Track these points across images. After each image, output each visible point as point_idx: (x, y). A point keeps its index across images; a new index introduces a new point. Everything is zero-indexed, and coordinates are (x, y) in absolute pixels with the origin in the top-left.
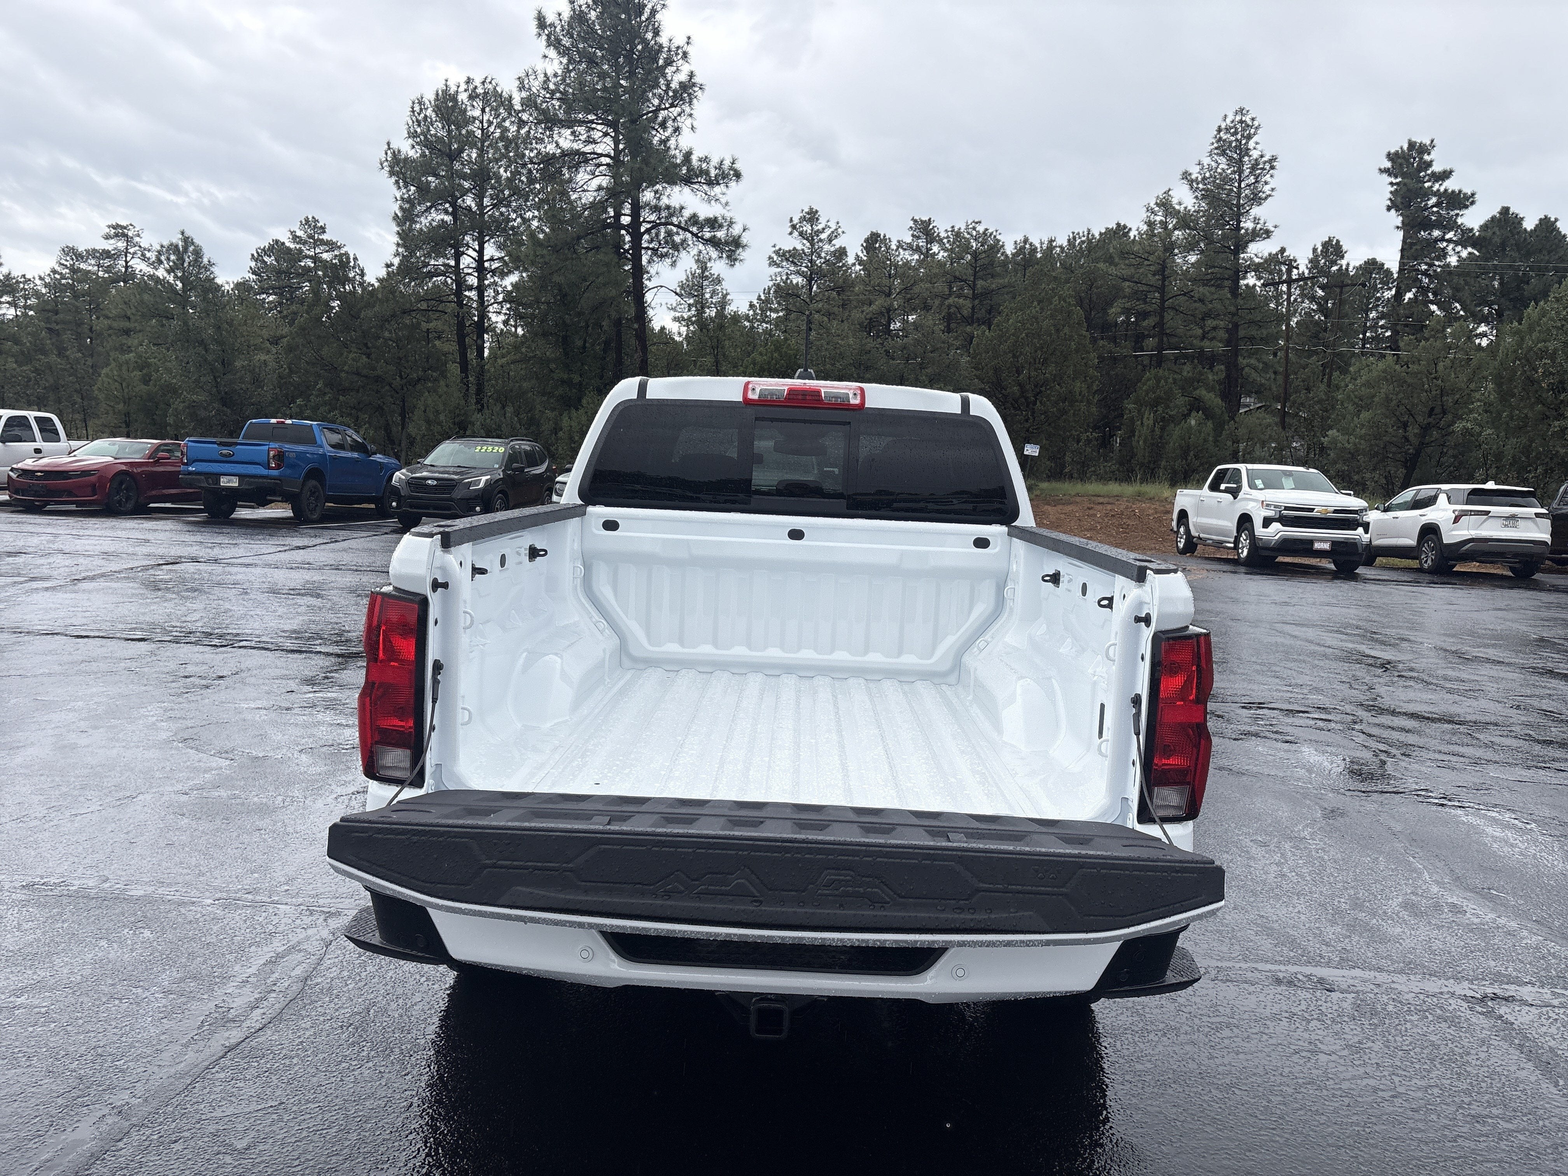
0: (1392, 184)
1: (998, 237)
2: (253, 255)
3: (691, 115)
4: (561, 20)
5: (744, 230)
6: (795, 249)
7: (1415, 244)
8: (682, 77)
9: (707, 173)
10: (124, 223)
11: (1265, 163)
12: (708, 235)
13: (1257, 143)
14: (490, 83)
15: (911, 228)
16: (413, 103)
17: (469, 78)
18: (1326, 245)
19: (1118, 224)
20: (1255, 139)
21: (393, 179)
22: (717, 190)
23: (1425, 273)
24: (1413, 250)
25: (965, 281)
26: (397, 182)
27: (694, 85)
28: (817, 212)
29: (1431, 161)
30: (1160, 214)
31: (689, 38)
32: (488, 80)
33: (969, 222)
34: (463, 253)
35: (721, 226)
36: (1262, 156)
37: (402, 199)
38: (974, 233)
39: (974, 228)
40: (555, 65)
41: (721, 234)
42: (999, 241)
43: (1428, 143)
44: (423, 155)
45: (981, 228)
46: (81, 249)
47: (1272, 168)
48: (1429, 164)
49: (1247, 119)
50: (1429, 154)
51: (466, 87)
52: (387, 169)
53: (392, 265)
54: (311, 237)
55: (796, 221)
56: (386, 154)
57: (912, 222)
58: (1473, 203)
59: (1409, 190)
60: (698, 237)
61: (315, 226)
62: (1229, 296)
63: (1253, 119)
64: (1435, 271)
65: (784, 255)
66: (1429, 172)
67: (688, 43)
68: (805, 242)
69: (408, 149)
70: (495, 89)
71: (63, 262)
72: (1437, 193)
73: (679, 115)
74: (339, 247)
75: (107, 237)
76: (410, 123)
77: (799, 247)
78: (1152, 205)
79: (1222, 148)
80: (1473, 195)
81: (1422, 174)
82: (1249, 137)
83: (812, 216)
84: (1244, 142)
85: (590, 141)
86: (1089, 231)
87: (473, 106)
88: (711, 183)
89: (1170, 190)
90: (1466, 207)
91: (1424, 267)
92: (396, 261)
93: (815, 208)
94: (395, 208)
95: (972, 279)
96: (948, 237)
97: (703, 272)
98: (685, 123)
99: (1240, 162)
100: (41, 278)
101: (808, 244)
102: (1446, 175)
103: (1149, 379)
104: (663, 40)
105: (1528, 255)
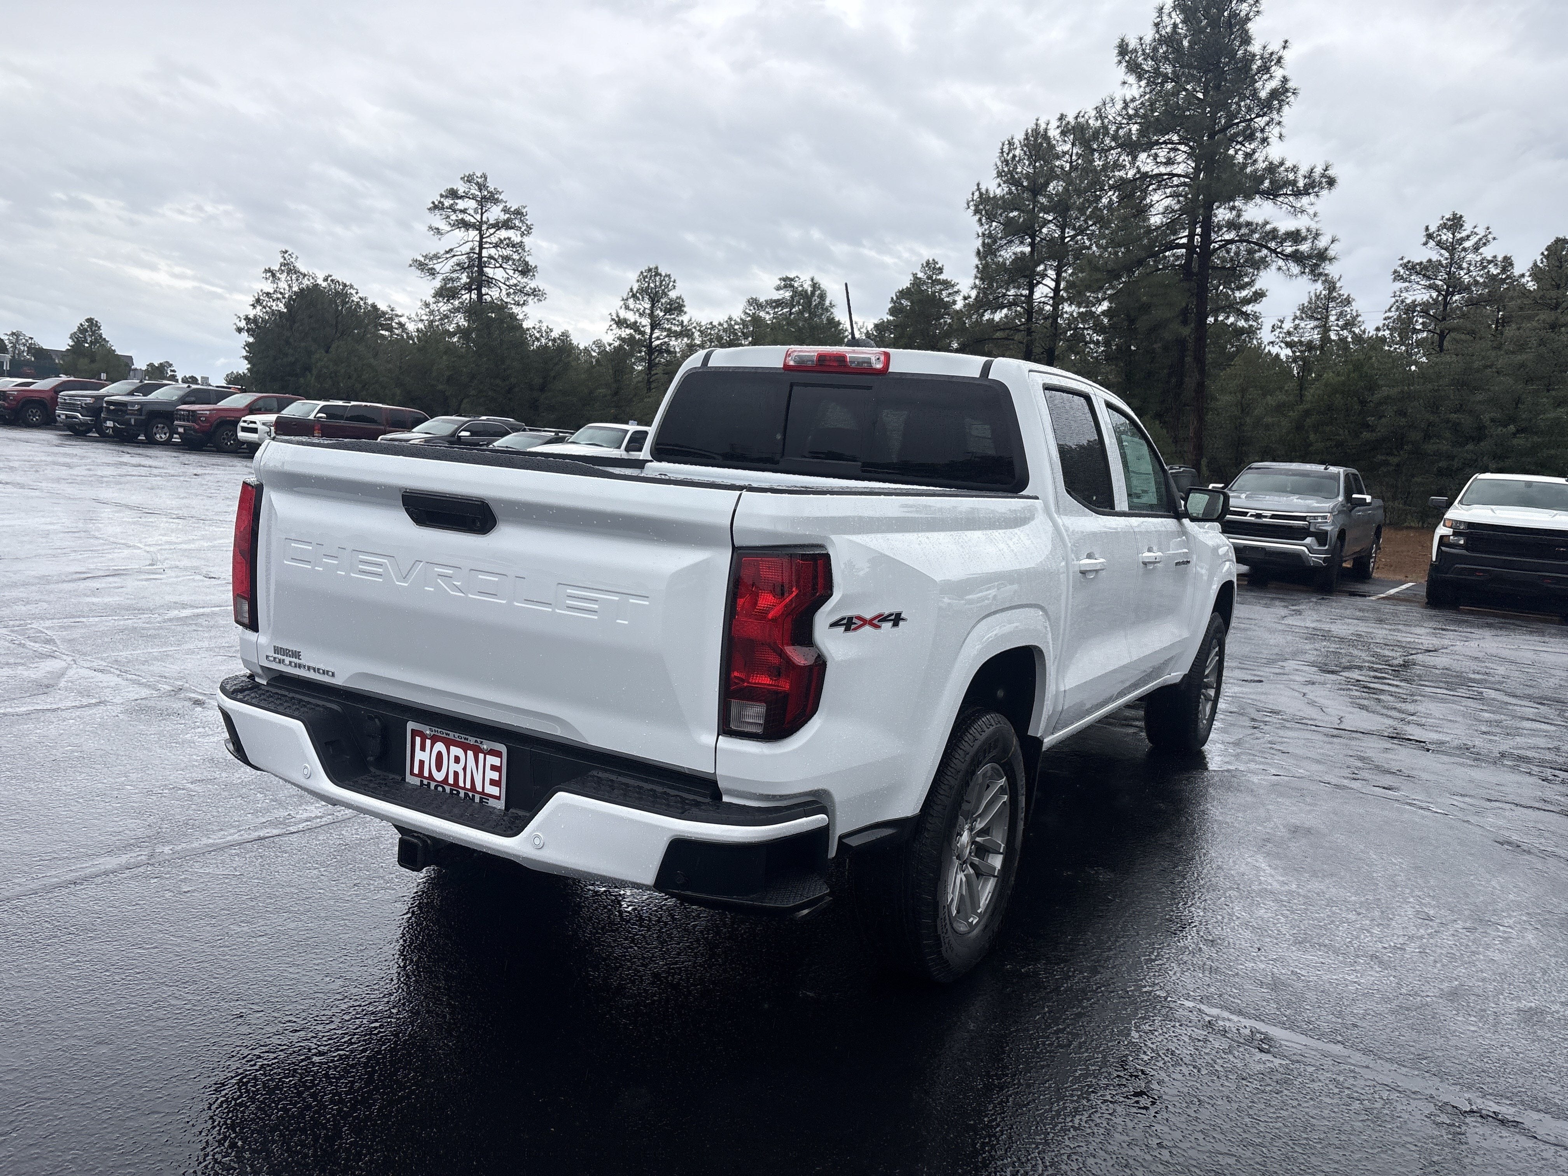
2: (892, 298)
3: (1279, 123)
4: (1142, 45)
5: (1333, 242)
6: (1430, 261)
8: (1274, 84)
9: (1294, 183)
10: (792, 276)
12: (1289, 250)
14: (1083, 117)
16: (1003, 145)
17: (1062, 115)
21: (977, 217)
22: (1305, 200)
26: (980, 220)
27: (1287, 90)
28: (1461, 217)
31: (1286, 42)
32: (1082, 114)
34: (1039, 283)
35: (1305, 239)
37: (984, 235)
40: (1135, 89)
41: (1304, 247)
44: (1010, 192)
46: (762, 300)
51: (1059, 124)
52: (972, 208)
53: (969, 297)
54: (930, 277)
55: (1433, 229)
56: (973, 194)
60: (1277, 253)
61: (934, 268)
65: (1413, 267)
67: (1284, 48)
68: (1443, 252)
69: (996, 188)
70: (1087, 122)
71: (748, 311)
73: (1267, 124)
74: (953, 286)
75: (778, 288)
76: (999, 164)
77: (1435, 257)
83: (1455, 223)
85: (1169, 162)
87: (1065, 141)
88: (1297, 194)
92: (974, 294)
93: (1459, 214)
94: (978, 243)
97: (1330, 293)
98: (1273, 132)
100: (720, 324)
101: (1447, 255)
104: (1255, 48)
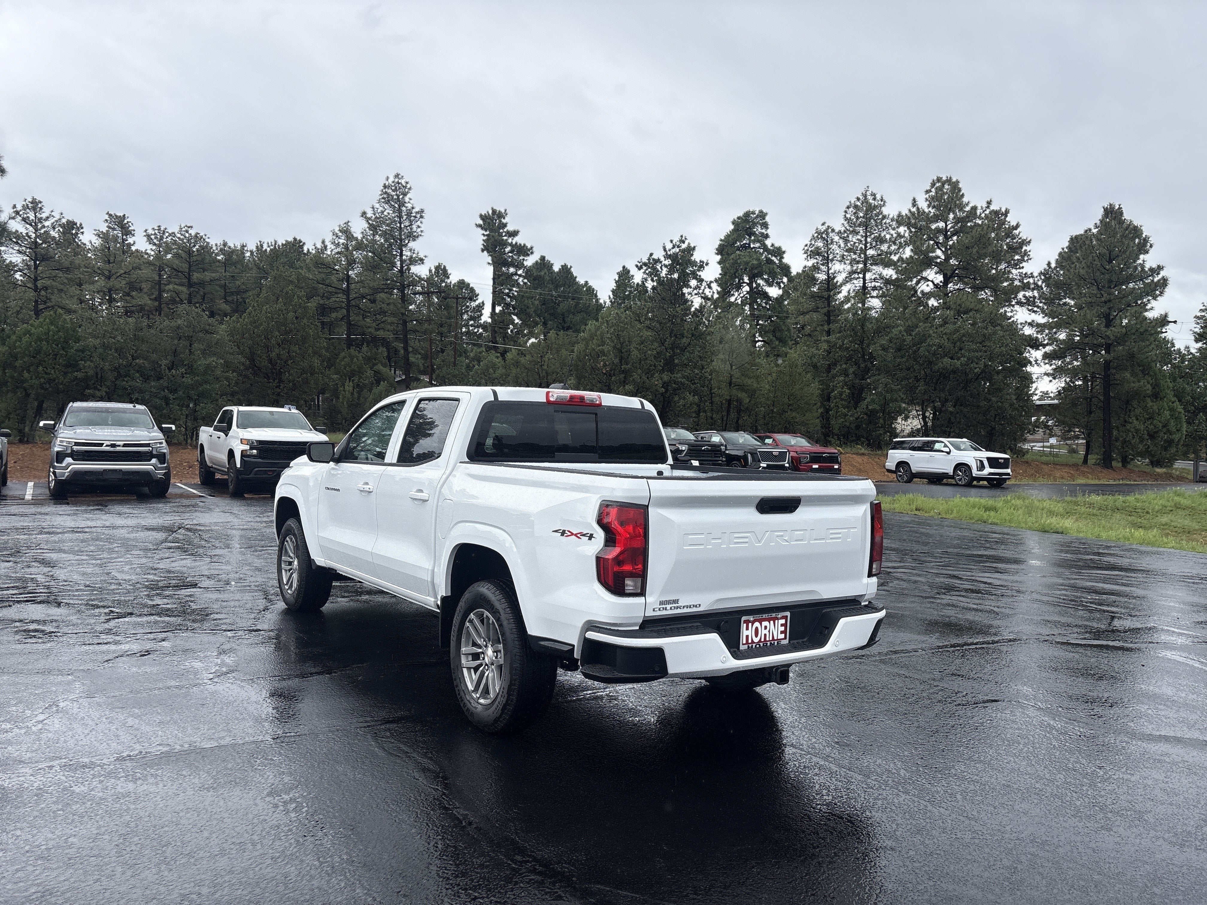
0: (484, 235)
1: (207, 240)
6: (19, 232)
7: (501, 275)
11: (417, 213)
13: (410, 199)
15: (106, 220)
18: (438, 268)
19: (295, 239)
20: (409, 196)
23: (508, 295)
24: (500, 279)
25: (182, 272)
28: (40, 202)
29: (506, 224)
30: (343, 238)
33: (182, 226)
36: (413, 208)
38: (187, 235)
39: (187, 231)
42: (208, 243)
43: (503, 211)
45: (193, 232)
47: (422, 217)
48: (505, 225)
49: (403, 182)
50: (504, 218)
55: (19, 208)
57: (107, 216)
58: (532, 253)
59: (495, 240)
62: (400, 302)
63: (407, 183)
64: (513, 294)
66: (505, 230)
68: (28, 226)
72: (511, 245)
77: (23, 230)
78: (337, 231)
79: (387, 199)
80: (532, 248)
81: (501, 231)
82: (405, 194)
83: (35, 205)
84: (401, 197)
86: (276, 242)
89: (348, 222)
90: (528, 255)
91: (507, 291)
95: (187, 270)
96: (155, 234)
99: (400, 211)
101: (32, 229)
102: (514, 234)
103: (345, 357)
105: (557, 287)
